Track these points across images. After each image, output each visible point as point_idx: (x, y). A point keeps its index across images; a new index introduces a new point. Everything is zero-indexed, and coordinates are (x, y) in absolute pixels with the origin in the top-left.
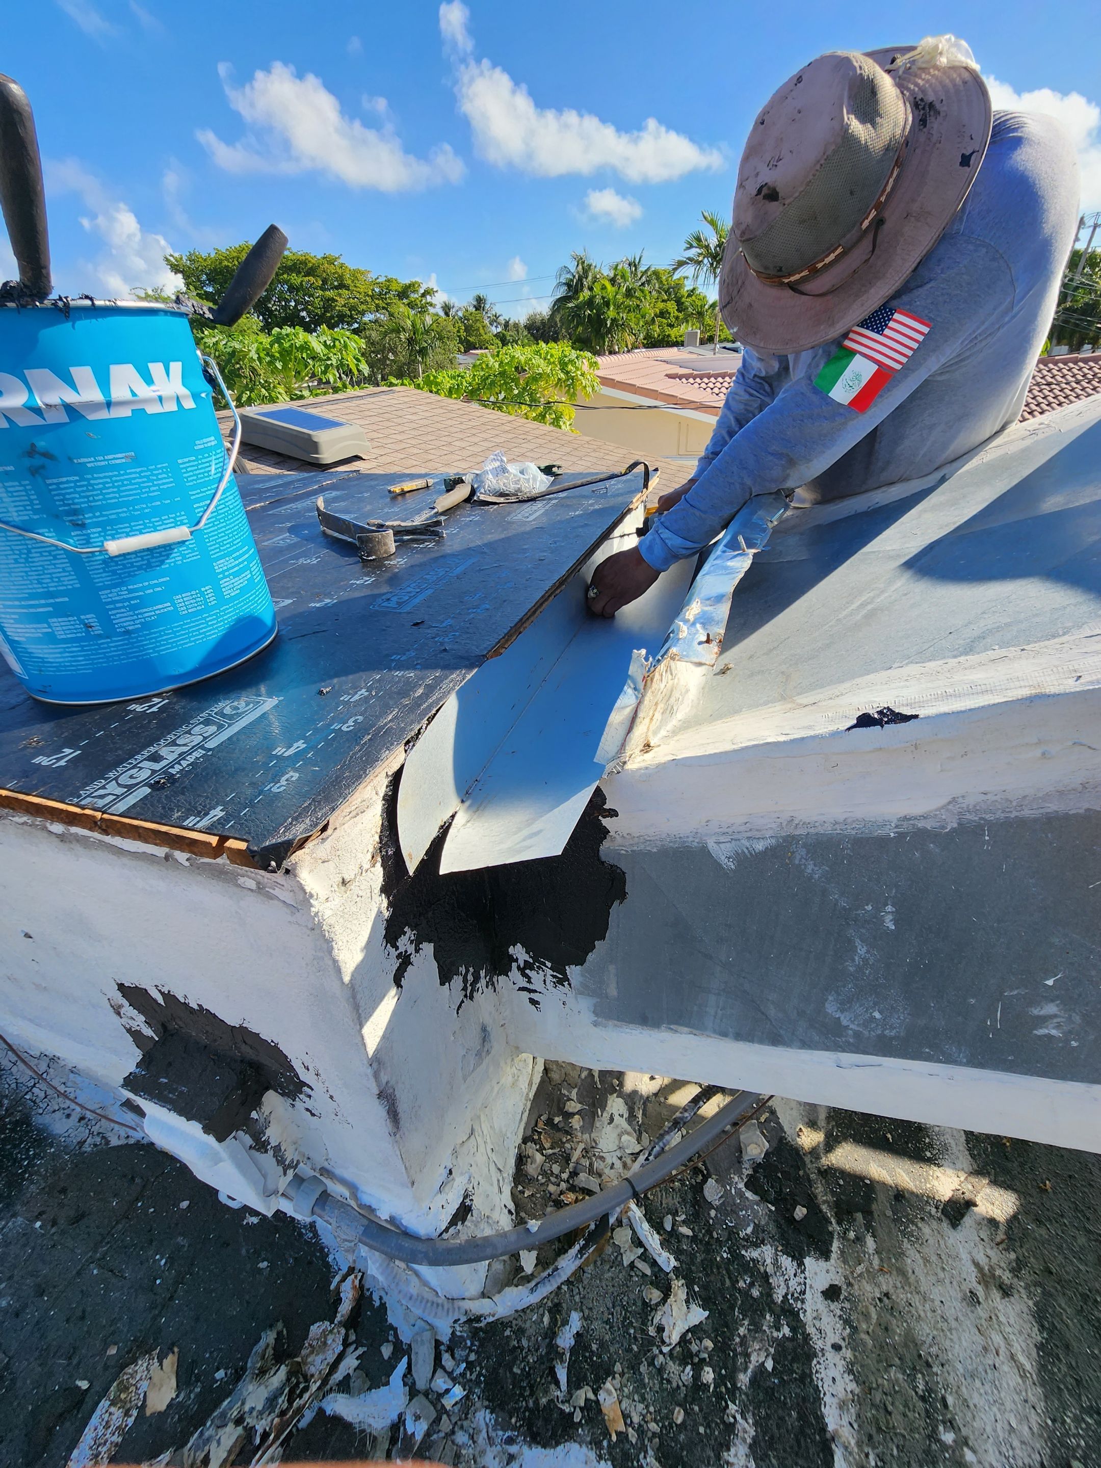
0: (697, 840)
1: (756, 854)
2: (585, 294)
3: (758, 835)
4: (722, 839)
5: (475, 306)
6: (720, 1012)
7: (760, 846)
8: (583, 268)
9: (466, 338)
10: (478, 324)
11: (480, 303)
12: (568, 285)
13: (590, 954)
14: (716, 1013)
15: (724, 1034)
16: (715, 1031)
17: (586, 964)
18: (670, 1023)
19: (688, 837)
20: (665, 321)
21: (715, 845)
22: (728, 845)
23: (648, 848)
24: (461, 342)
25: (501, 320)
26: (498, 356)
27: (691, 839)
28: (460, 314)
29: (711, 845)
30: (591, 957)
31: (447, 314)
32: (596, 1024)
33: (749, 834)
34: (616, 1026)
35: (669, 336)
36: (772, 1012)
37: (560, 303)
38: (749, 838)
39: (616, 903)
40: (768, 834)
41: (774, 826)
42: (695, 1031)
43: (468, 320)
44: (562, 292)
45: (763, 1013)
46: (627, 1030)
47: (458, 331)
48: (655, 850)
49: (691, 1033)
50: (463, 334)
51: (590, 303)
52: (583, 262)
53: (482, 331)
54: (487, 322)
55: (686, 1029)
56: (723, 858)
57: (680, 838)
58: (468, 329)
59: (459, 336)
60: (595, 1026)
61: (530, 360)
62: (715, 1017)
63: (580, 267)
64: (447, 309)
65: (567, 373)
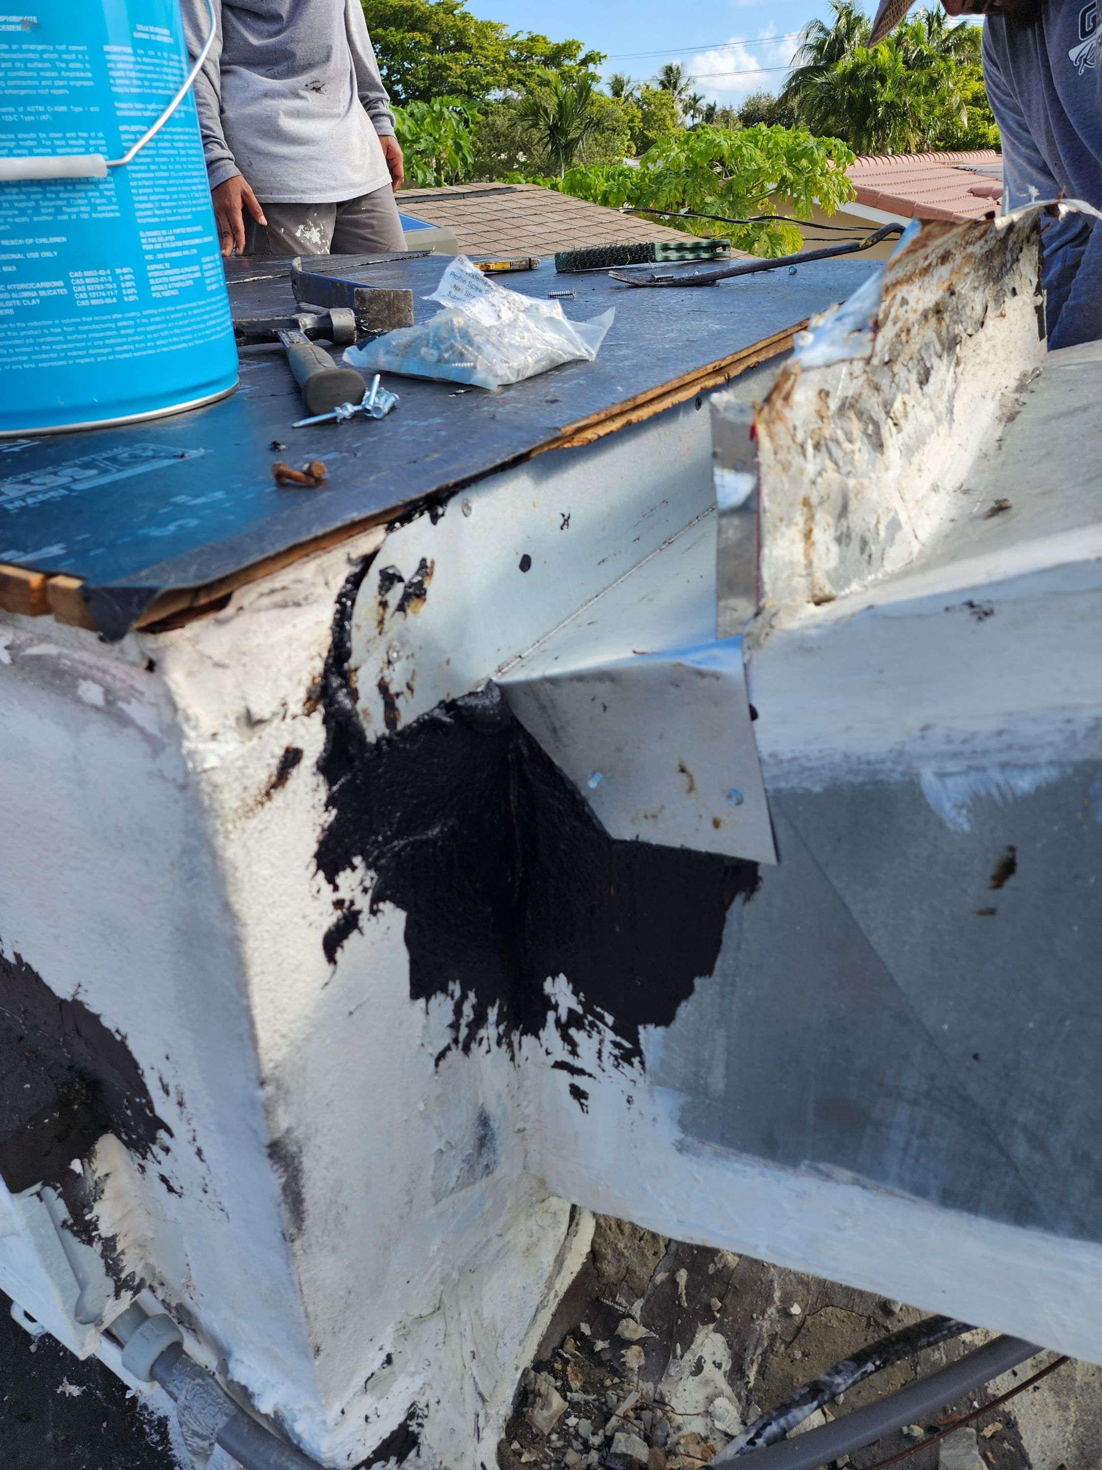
0: (900, 768)
1: (1015, 798)
2: (846, 63)
3: (1022, 757)
4: (951, 766)
5: (662, 83)
6: (916, 1142)
7: (1025, 783)
8: (848, 23)
9: (642, 133)
10: (664, 112)
11: (671, 78)
12: (819, 48)
13: (683, 1004)
14: (908, 1143)
15: (920, 1191)
16: (902, 1183)
17: (677, 1025)
18: (816, 1158)
19: (883, 761)
20: (978, 111)
21: (935, 781)
22: (960, 780)
23: (807, 785)
24: (633, 138)
25: (703, 105)
26: (687, 142)
27: (888, 766)
28: (637, 94)
29: (928, 777)
30: (685, 1010)
31: (617, 94)
32: (681, 1148)
33: (1005, 757)
34: (716, 1154)
35: (984, 135)
36: (1021, 1149)
37: (803, 76)
38: (1004, 766)
39: (738, 900)
40: (1044, 756)
41: (1057, 738)
42: (864, 1179)
43: (649, 105)
44: (807, 60)
45: (1001, 1150)
46: (738, 1166)
47: (632, 121)
48: (817, 789)
49: (856, 1182)
50: (638, 124)
51: (851, 77)
52: (850, 13)
53: (669, 122)
54: (679, 107)
55: (848, 1174)
56: (948, 806)
57: (869, 763)
58: (647, 118)
59: (631, 129)
60: (680, 1150)
61: (739, 148)
62: (905, 1151)
63: (843, 20)
64: (618, 87)
65: (799, 171)
